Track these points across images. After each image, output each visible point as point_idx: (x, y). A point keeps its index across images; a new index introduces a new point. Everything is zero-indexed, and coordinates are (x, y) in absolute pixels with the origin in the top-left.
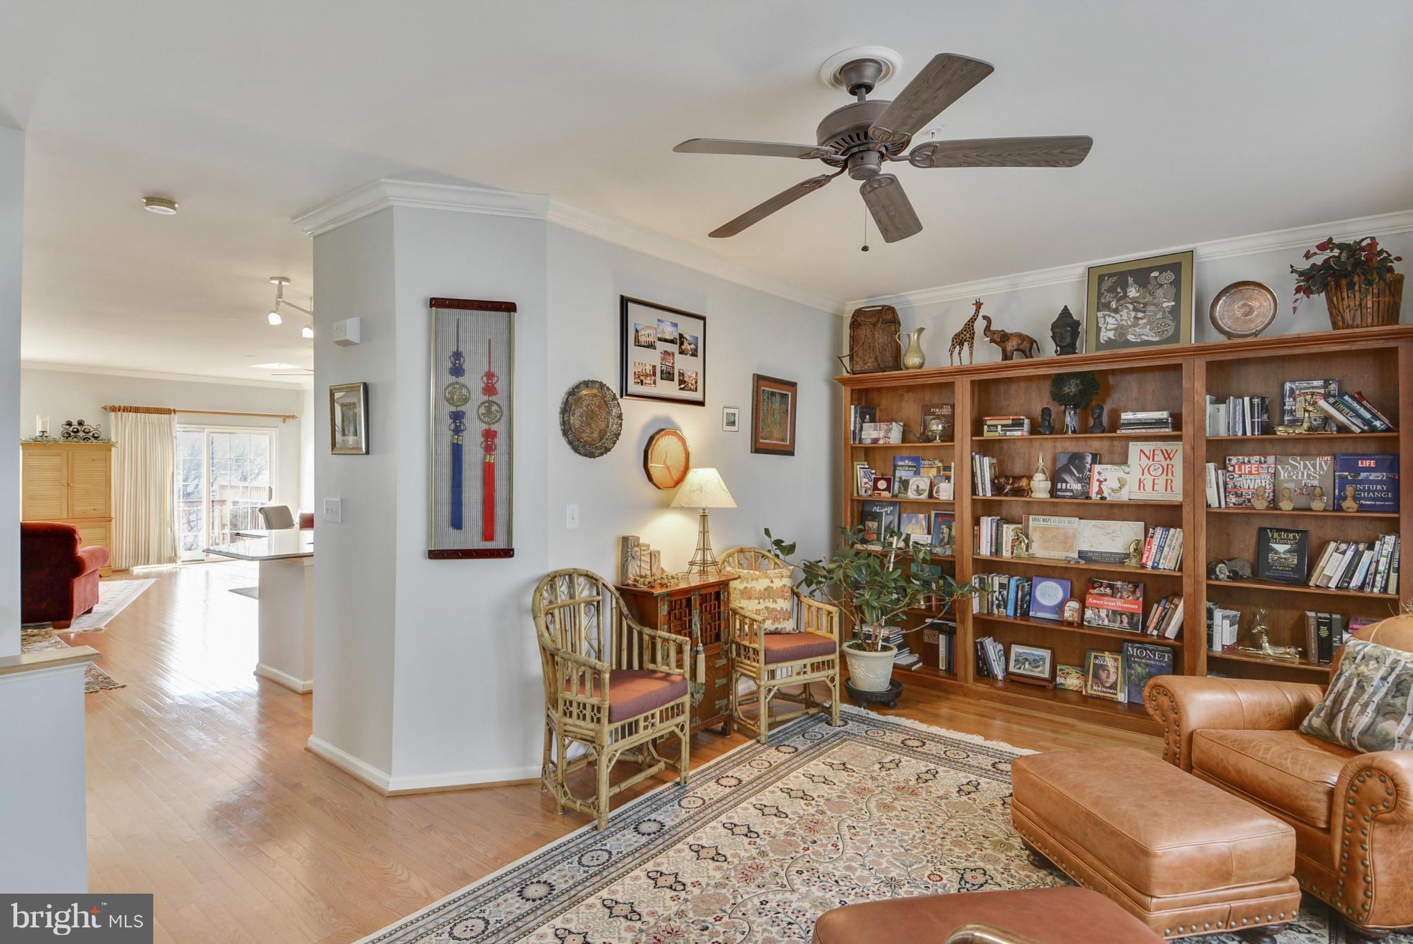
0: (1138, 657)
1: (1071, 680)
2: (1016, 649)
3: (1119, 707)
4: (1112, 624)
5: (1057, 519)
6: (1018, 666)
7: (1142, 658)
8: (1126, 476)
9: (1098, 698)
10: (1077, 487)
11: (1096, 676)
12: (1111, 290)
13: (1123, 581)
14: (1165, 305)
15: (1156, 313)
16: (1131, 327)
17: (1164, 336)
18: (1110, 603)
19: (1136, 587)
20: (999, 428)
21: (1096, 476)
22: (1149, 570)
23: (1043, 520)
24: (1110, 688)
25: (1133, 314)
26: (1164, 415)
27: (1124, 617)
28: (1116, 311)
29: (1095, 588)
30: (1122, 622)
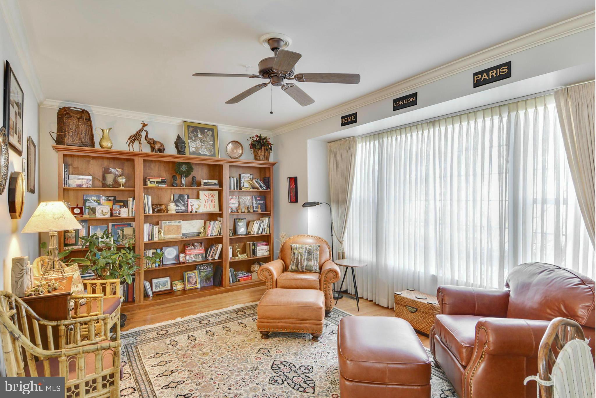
0: (202, 269)
1: (179, 286)
2: (154, 281)
3: (198, 290)
4: (196, 259)
5: (174, 221)
6: (157, 288)
7: (204, 270)
8: (200, 203)
9: (191, 289)
10: (183, 208)
11: (189, 281)
12: (192, 132)
13: (197, 243)
14: (210, 143)
15: (207, 145)
16: (200, 148)
17: (211, 154)
18: (194, 252)
19: (201, 244)
20: (155, 182)
21: (190, 204)
22: (209, 237)
23: (168, 223)
24: (194, 284)
25: (200, 143)
26: (216, 181)
27: (199, 255)
28: (195, 141)
29: (188, 247)
30: (199, 258)
